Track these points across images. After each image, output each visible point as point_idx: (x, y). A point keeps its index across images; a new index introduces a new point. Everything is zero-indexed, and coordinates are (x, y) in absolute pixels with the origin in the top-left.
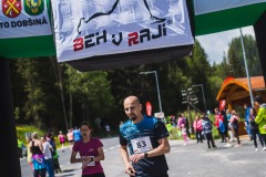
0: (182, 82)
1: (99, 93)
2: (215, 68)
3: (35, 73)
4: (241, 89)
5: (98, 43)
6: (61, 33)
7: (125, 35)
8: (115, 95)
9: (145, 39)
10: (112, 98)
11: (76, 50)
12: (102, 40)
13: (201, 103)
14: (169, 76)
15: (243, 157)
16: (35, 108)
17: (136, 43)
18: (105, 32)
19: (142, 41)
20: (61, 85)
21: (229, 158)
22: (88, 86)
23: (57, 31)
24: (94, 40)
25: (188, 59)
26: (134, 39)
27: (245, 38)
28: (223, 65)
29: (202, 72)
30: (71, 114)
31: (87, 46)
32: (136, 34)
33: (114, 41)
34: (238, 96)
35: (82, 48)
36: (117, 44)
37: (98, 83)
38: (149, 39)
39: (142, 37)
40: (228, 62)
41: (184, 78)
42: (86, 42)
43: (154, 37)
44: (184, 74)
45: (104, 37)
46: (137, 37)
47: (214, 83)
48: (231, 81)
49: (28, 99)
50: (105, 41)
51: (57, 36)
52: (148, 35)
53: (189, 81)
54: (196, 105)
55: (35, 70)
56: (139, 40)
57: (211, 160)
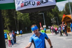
0: (51, 16)
1: (26, 20)
2: (61, 12)
3: (7, 14)
4: (69, 18)
5: (28, 5)
6: (17, 2)
7: (36, 2)
8: (31, 20)
9: (42, 3)
10: (30, 21)
11: (21, 7)
12: (29, 4)
13: (57, 22)
14: (47, 14)
15: (70, 38)
16: (7, 24)
17: (39, 5)
18: (30, 2)
19: (41, 4)
20: (15, 17)
21: (66, 38)
23: (16, 1)
24: (27, 4)
25: (53, 9)
26: (38, 4)
28: (63, 11)
29: (57, 13)
30: (18, 26)
31: (25, 6)
32: (39, 2)
33: (33, 4)
34: (68, 20)
35: (23, 6)
36: (34, 5)
38: (43, 3)
39: (41, 3)
40: (65, 10)
41: (52, 15)
42: (25, 5)
43: (44, 3)
44: (52, 14)
45: (30, 3)
46: (39, 3)
47: (61, 16)
48: (66, 16)
49: (5, 22)
50: (30, 4)
51: (16, 3)
52: (43, 2)
53: (53, 16)
54: (55, 23)
55: (7, 13)
56: (40, 4)
57: (61, 39)
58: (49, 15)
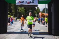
3: (14, 8)
4: (44, 15)
7: (27, 2)
8: (25, 13)
13: (38, 16)
17: (29, 3)
22: (22, 11)
24: (22, 2)
27: (46, 8)
29: (39, 12)
34: (43, 16)
35: (20, 3)
37: (23, 11)
41: (36, 12)
45: (24, 2)
52: (31, 2)
58: (34, 12)
